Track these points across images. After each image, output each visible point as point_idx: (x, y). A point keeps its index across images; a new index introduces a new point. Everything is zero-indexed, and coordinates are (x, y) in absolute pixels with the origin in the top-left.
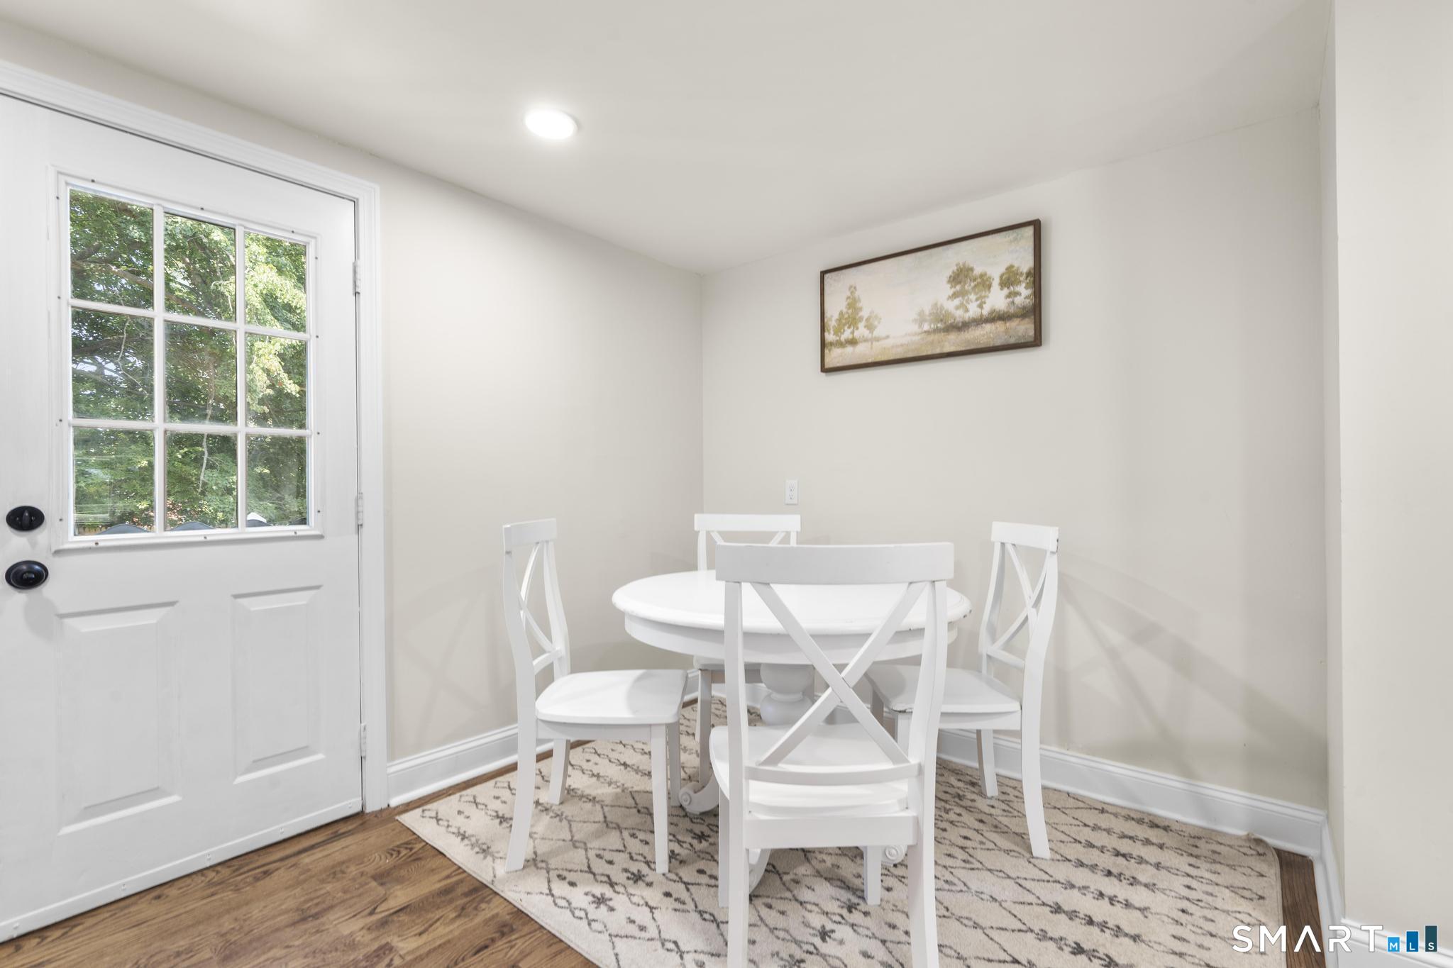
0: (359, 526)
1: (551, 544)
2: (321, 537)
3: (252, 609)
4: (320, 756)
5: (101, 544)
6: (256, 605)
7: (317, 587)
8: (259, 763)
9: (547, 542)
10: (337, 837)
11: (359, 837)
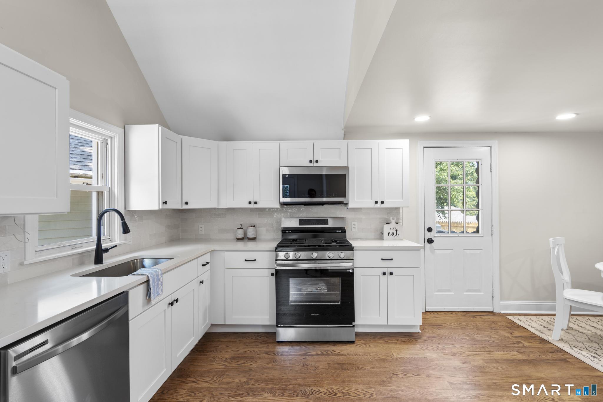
0: (492, 234)
1: (563, 245)
2: (483, 236)
3: (468, 253)
4: (482, 293)
5: (441, 235)
6: (468, 252)
7: (482, 249)
8: (469, 291)
9: (561, 244)
10: (488, 315)
11: (493, 317)
